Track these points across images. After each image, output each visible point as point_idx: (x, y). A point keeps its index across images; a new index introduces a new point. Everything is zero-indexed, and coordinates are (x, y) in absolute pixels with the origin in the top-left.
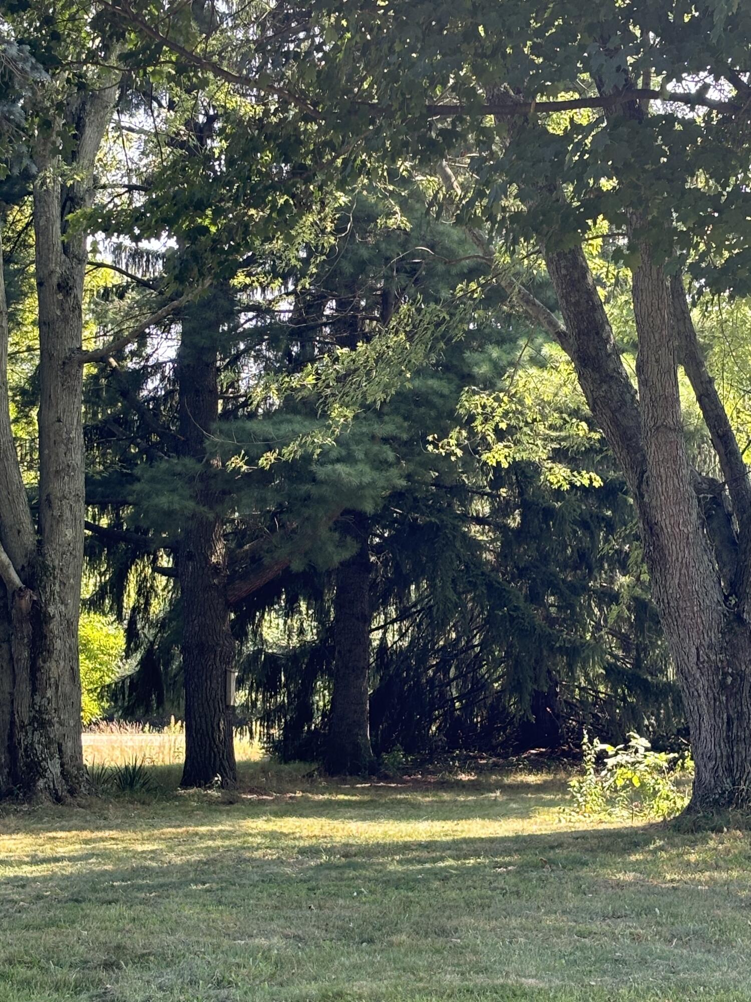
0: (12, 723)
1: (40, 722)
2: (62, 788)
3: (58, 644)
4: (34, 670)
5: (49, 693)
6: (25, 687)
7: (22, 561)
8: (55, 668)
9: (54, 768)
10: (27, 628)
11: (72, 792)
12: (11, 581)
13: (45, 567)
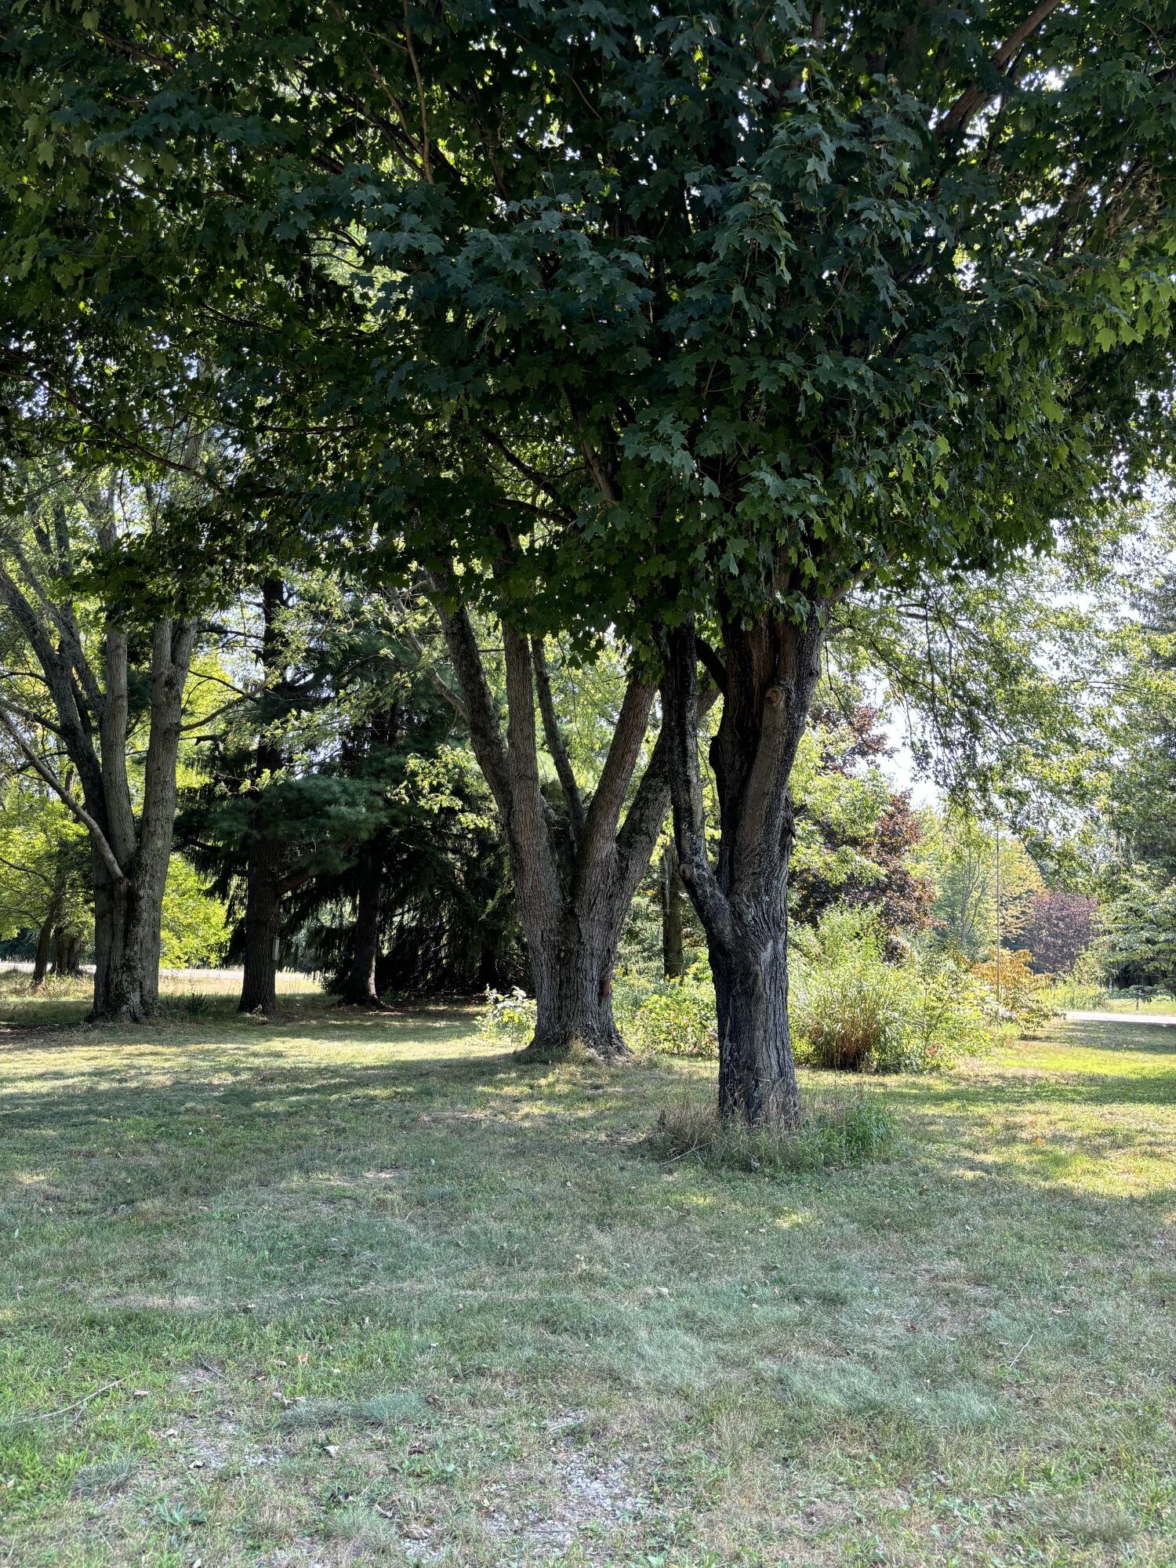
0: (109, 967)
1: (128, 967)
2: (139, 1011)
3: (145, 916)
4: (127, 932)
5: (136, 948)
6: (120, 944)
7: (124, 860)
8: (142, 931)
9: (135, 998)
10: (124, 904)
11: (147, 1014)
12: (114, 872)
13: (140, 864)
